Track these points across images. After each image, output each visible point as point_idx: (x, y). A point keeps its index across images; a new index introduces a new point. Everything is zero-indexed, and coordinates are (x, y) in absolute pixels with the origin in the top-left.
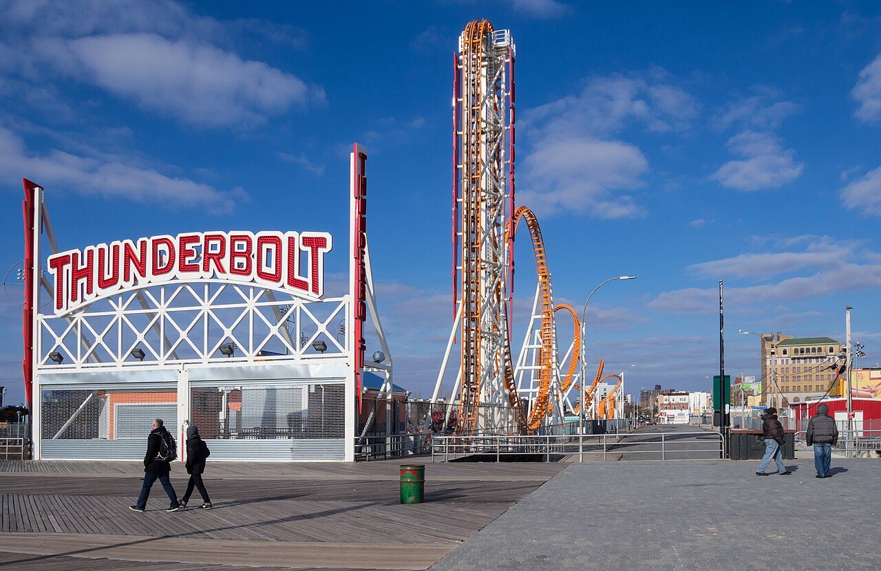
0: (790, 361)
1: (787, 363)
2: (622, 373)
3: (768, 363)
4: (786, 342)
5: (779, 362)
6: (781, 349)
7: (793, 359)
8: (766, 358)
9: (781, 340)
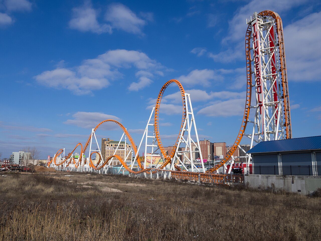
0: (113, 149)
1: (112, 149)
2: (64, 149)
3: (106, 149)
4: (112, 142)
5: (110, 148)
6: (110, 144)
7: (114, 148)
8: (105, 147)
9: (110, 141)
